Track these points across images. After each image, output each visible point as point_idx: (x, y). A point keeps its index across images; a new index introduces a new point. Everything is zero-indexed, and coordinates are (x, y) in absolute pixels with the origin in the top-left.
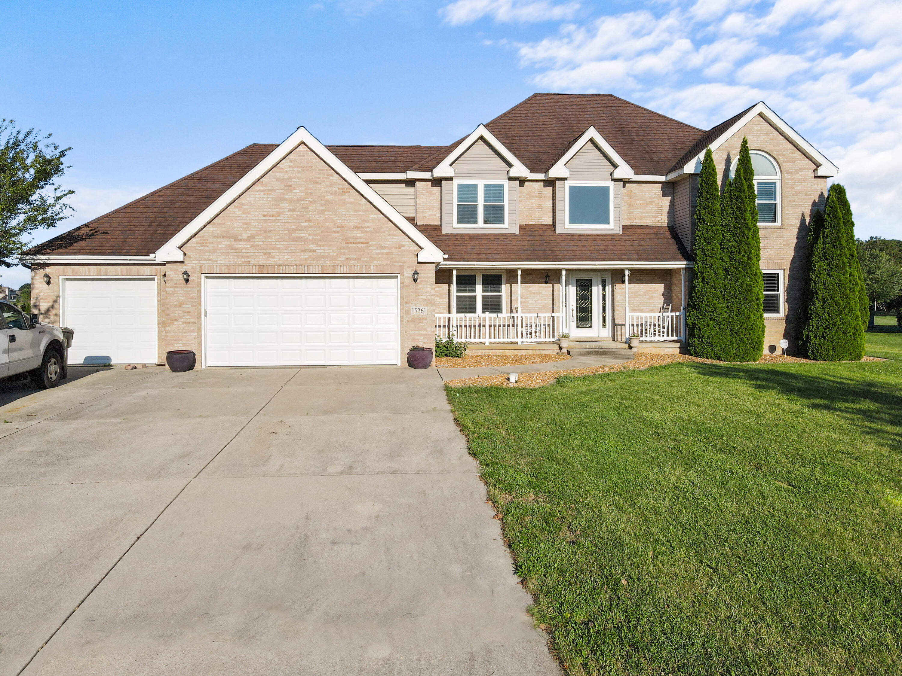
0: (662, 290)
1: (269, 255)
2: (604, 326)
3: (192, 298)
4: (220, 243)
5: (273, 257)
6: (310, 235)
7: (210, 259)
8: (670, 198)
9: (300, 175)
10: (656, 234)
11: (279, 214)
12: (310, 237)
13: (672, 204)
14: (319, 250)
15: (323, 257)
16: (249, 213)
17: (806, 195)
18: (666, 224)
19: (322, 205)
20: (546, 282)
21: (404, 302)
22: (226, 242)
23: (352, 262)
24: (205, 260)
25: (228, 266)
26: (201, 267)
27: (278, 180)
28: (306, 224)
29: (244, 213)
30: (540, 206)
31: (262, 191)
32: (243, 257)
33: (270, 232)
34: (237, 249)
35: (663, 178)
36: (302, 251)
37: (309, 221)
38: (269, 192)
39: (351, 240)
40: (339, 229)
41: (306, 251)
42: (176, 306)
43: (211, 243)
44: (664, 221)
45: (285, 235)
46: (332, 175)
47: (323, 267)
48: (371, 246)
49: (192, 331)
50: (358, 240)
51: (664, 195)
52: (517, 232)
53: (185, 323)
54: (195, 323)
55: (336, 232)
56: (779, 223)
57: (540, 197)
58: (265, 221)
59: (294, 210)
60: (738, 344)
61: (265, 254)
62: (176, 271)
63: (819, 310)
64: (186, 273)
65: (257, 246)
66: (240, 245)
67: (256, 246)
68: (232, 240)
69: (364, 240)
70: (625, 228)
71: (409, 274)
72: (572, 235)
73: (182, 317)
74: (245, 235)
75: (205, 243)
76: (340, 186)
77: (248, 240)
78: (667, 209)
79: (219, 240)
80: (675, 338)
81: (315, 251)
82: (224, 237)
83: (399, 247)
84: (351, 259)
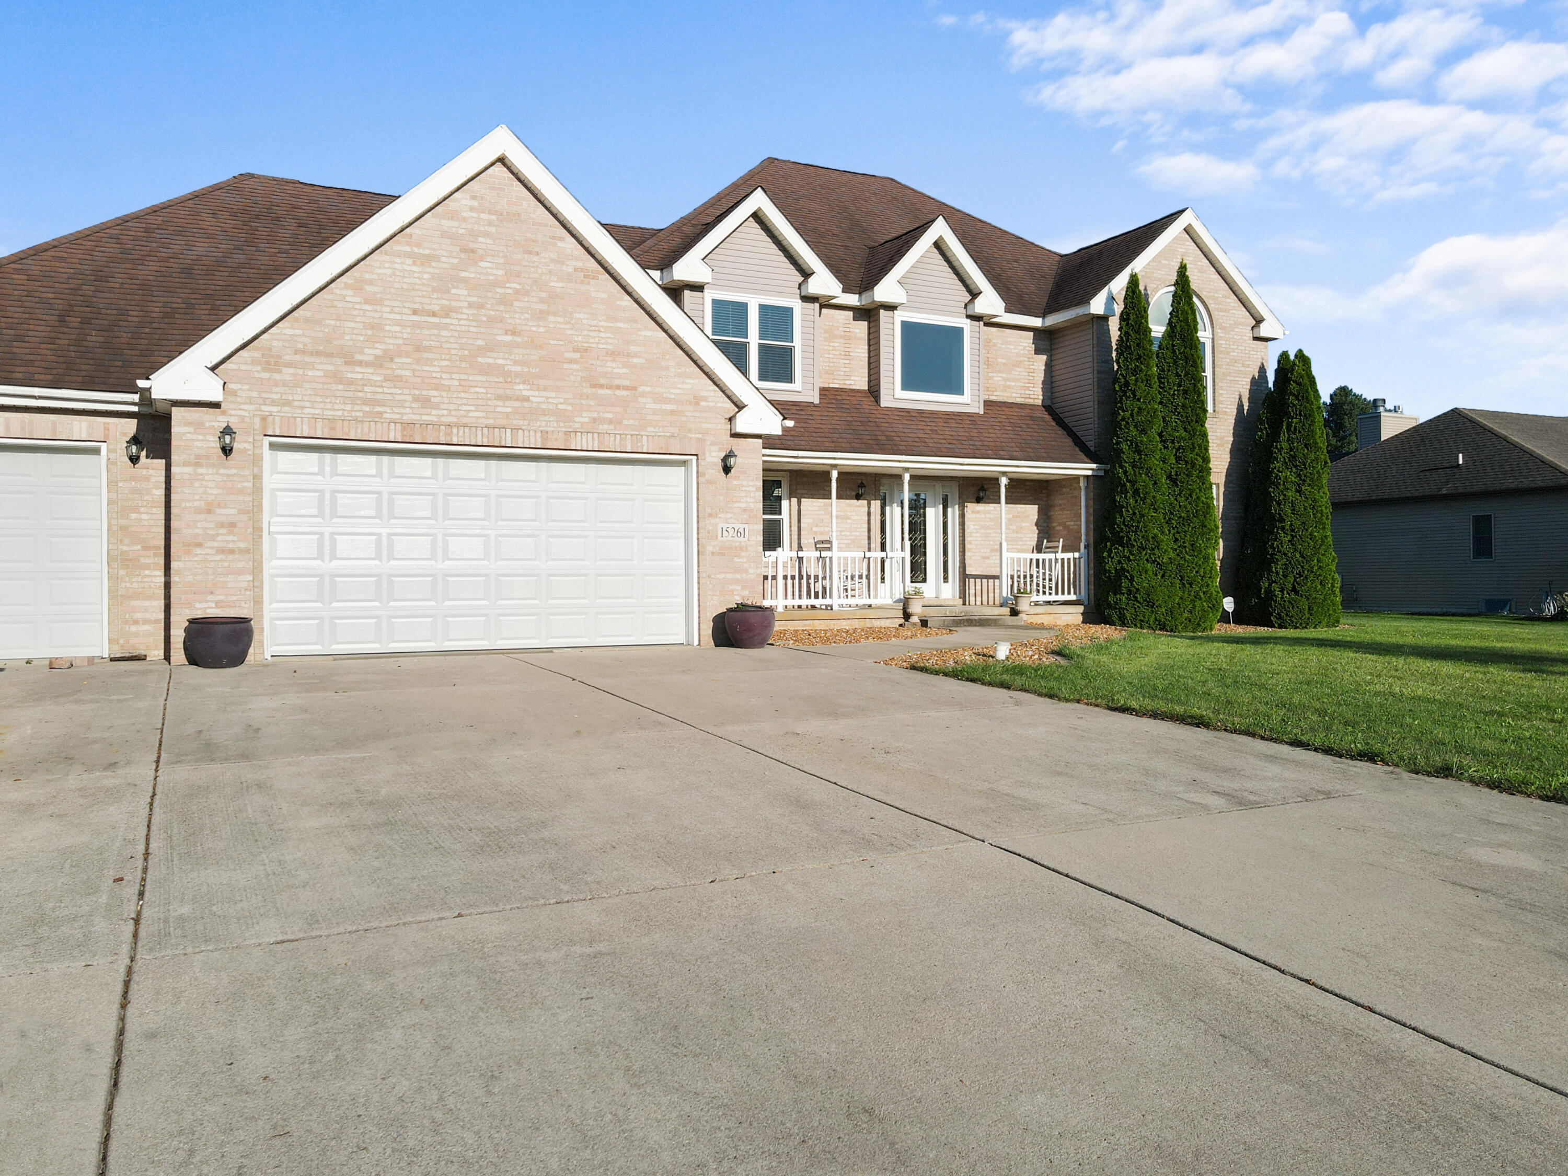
0: (1035, 517)
1: (426, 402)
3: (241, 492)
4: (312, 366)
5: (437, 407)
6: (516, 363)
7: (288, 403)
8: (1045, 356)
9: (493, 230)
10: (1032, 418)
11: (447, 312)
12: (517, 369)
13: (1049, 368)
14: (537, 398)
15: (544, 412)
16: (379, 302)
18: (1039, 402)
19: (542, 301)
20: (858, 497)
21: (705, 515)
22: (324, 366)
23: (605, 427)
24: (273, 403)
25: (332, 420)
26: (264, 419)
27: (445, 235)
28: (508, 338)
29: (366, 302)
30: (847, 355)
31: (410, 255)
32: (365, 402)
33: (429, 349)
34: (351, 382)
35: (1037, 322)
36: (499, 397)
37: (514, 333)
38: (427, 260)
39: (603, 381)
40: (577, 356)
41: (507, 398)
42: (198, 511)
43: (289, 365)
44: (1035, 395)
45: (462, 359)
46: (561, 239)
47: (544, 433)
48: (643, 395)
49: (240, 572)
50: (617, 382)
51: (1037, 351)
52: (818, 401)
53: (221, 551)
54: (247, 551)
55: (571, 361)
56: (1210, 409)
57: (848, 337)
58: (416, 325)
59: (481, 306)
61: (416, 399)
62: (198, 426)
64: (228, 431)
65: (399, 379)
66: (357, 374)
67: (395, 380)
68: (340, 361)
69: (627, 383)
70: (988, 404)
71: (714, 457)
72: (908, 411)
73: (213, 538)
74: (369, 354)
75: (272, 363)
76: (579, 264)
77: (377, 363)
78: (1040, 376)
79: (308, 359)
80: (1073, 597)
81: (526, 399)
82: (319, 354)
83: (697, 400)
84: (602, 421)
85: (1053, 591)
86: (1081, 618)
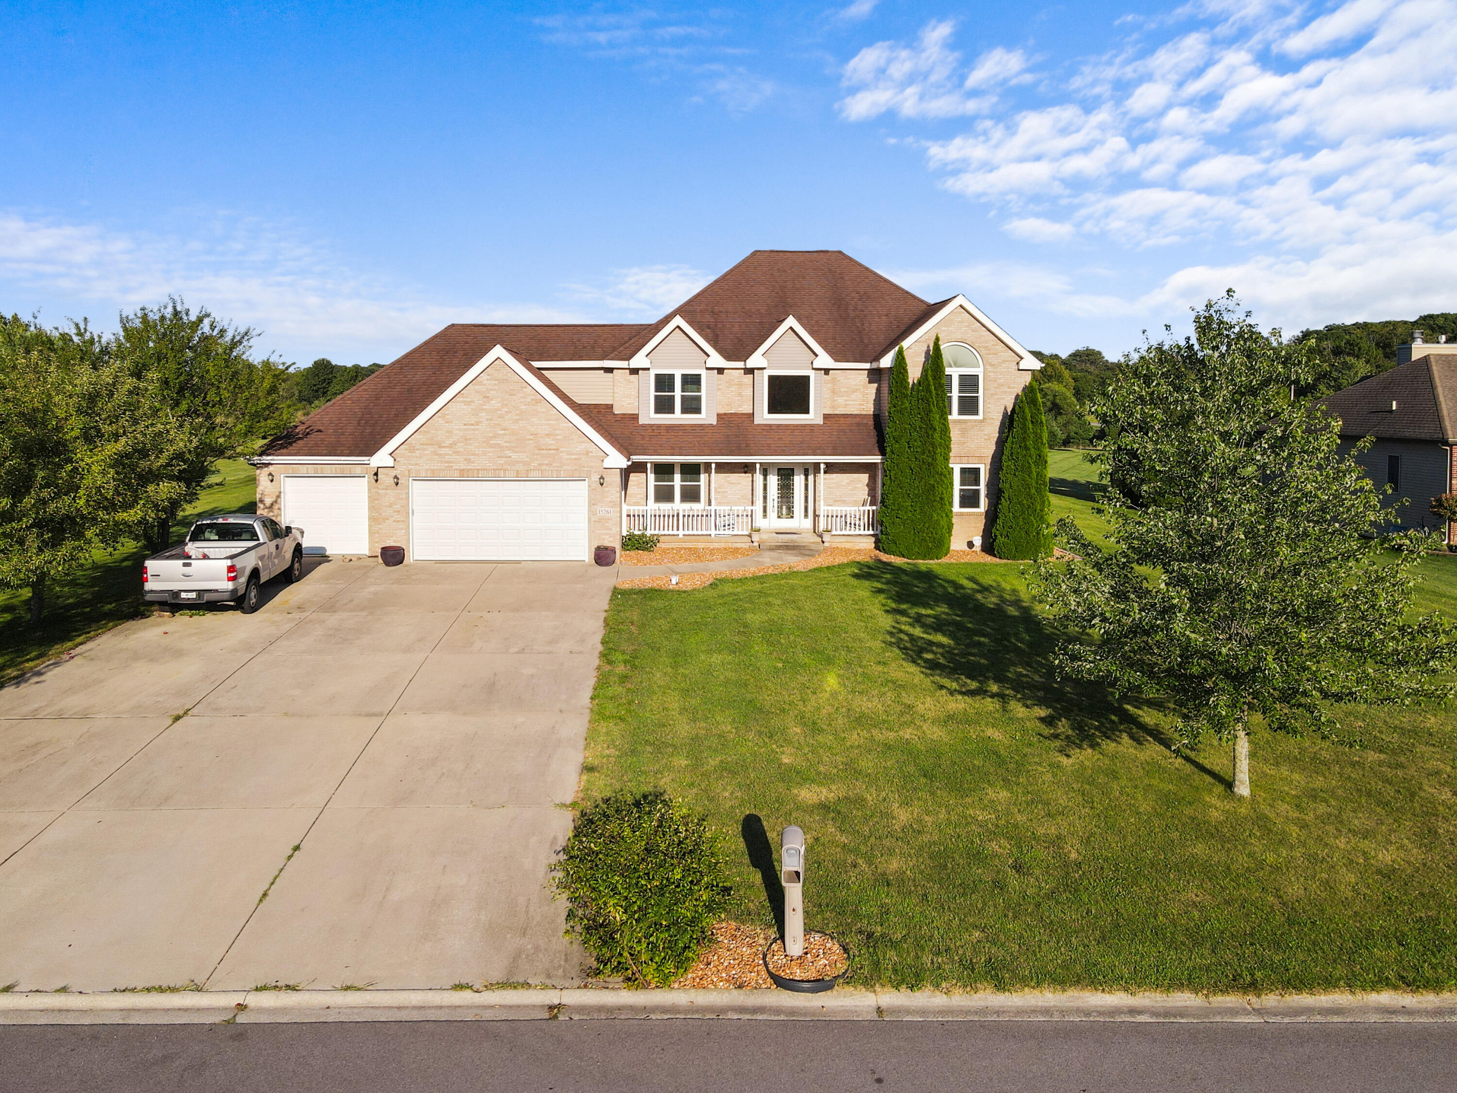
0: (867, 481)
1: (469, 461)
2: (806, 516)
3: (402, 499)
4: (426, 450)
5: (473, 462)
6: (506, 442)
7: (417, 464)
8: (876, 385)
9: (496, 387)
10: (858, 424)
11: (478, 423)
12: (506, 444)
13: (878, 391)
14: (514, 456)
15: (517, 462)
16: (451, 422)
17: (1009, 388)
18: (872, 413)
19: (517, 415)
20: (745, 472)
21: (592, 504)
22: (430, 449)
23: (544, 467)
24: (412, 465)
25: (433, 470)
26: (409, 471)
27: (477, 392)
28: (502, 432)
29: (447, 422)
30: (740, 395)
31: (462, 402)
32: (446, 462)
33: (470, 439)
34: (440, 455)
35: (867, 366)
36: (499, 457)
37: (505, 430)
38: (468, 403)
39: (543, 447)
40: (532, 437)
41: (502, 457)
42: (387, 506)
43: (418, 449)
44: (869, 408)
45: (484, 442)
46: (525, 387)
47: (517, 471)
48: (562, 452)
49: (401, 529)
50: (550, 447)
51: (870, 382)
52: (715, 423)
53: (395, 521)
54: (403, 521)
55: (529, 440)
56: (980, 417)
57: (740, 385)
58: (466, 430)
59: (491, 420)
60: (920, 543)
61: (465, 460)
62: (387, 475)
63: (1005, 510)
64: (396, 477)
65: (459, 452)
66: (443, 451)
67: (457, 453)
68: (436, 447)
69: (554, 447)
70: (826, 417)
71: (596, 478)
72: (770, 426)
73: (392, 516)
74: (448, 442)
75: (412, 449)
76: (533, 397)
77: (450, 446)
78: (874, 397)
79: (425, 447)
80: (871, 532)
81: (510, 457)
82: (429, 444)
83: (587, 453)
84: (543, 464)
85: (862, 528)
86: (873, 545)
